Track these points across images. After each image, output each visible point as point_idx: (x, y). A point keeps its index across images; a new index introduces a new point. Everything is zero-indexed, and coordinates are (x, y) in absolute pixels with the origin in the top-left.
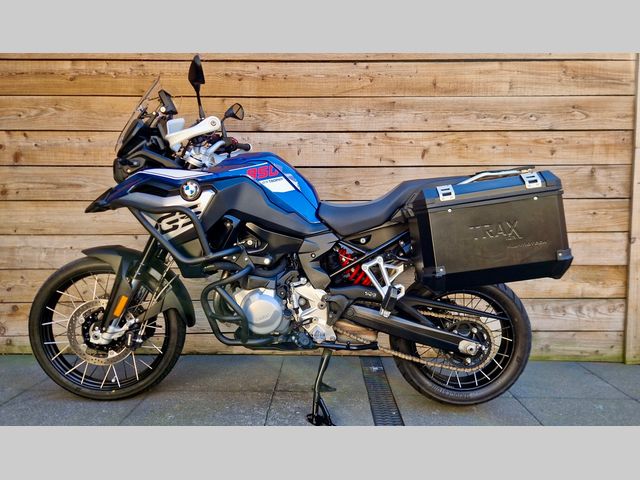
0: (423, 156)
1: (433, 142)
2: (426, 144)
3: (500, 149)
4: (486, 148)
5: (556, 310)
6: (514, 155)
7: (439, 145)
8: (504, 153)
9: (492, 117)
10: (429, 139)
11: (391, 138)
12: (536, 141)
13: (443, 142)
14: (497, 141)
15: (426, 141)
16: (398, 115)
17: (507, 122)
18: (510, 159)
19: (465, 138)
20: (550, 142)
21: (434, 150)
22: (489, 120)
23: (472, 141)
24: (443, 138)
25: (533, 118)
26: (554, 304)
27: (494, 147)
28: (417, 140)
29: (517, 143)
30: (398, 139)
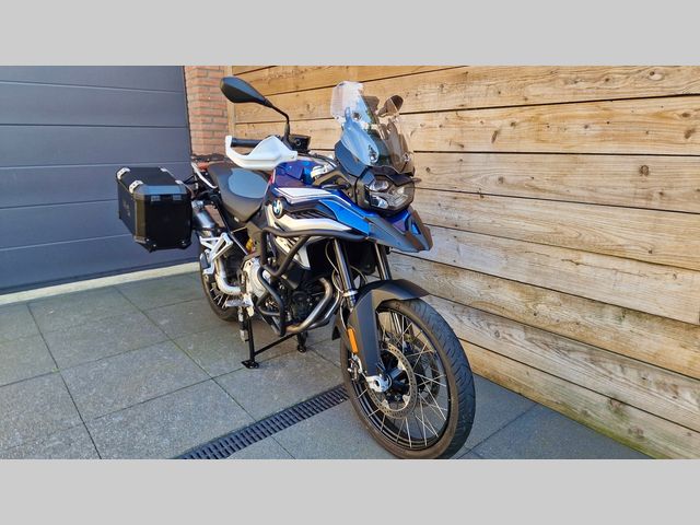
0: (494, 139)
1: (507, 122)
2: (497, 124)
3: (596, 129)
4: (576, 128)
5: (661, 386)
6: (616, 138)
7: (513, 124)
8: (601, 136)
9: (586, 80)
10: (502, 117)
11: (461, 118)
12: (658, 115)
13: (518, 121)
14: (592, 117)
15: (498, 120)
16: (471, 88)
17: (610, 86)
18: (610, 145)
19: (547, 114)
20: (685, 115)
21: (507, 131)
22: (582, 85)
23: (556, 118)
24: (517, 115)
25: (657, 77)
26: (660, 377)
27: (586, 127)
28: (488, 119)
29: (624, 118)
30: (469, 119)
